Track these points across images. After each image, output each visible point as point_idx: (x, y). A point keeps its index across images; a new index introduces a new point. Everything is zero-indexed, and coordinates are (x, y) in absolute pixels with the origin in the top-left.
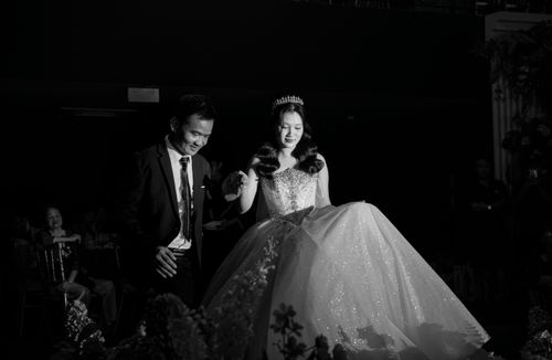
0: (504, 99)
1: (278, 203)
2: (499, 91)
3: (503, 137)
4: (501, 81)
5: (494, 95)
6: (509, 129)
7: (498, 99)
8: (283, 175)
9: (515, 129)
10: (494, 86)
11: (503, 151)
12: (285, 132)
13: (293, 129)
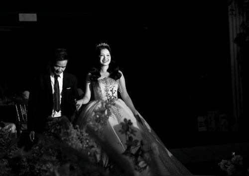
0: (236, 15)
1: (100, 93)
2: (232, 10)
3: (235, 37)
4: (233, 4)
5: (230, 13)
6: (238, 32)
7: (232, 14)
8: (102, 80)
9: (242, 31)
10: (229, 7)
11: (235, 45)
12: (102, 58)
13: (106, 56)
